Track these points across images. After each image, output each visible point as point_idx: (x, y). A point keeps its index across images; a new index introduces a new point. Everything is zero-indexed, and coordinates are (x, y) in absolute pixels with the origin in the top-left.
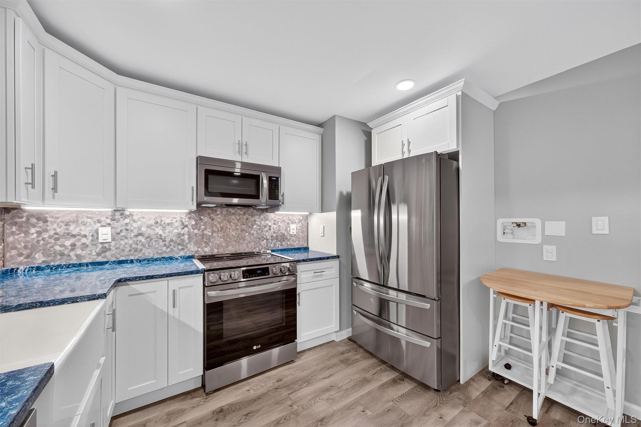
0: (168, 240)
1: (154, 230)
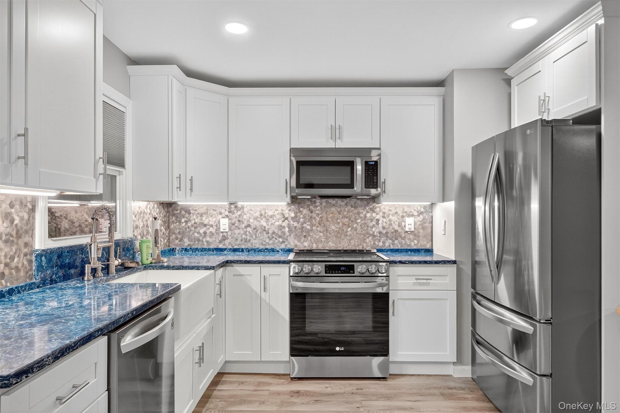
0: (271, 232)
1: (259, 222)
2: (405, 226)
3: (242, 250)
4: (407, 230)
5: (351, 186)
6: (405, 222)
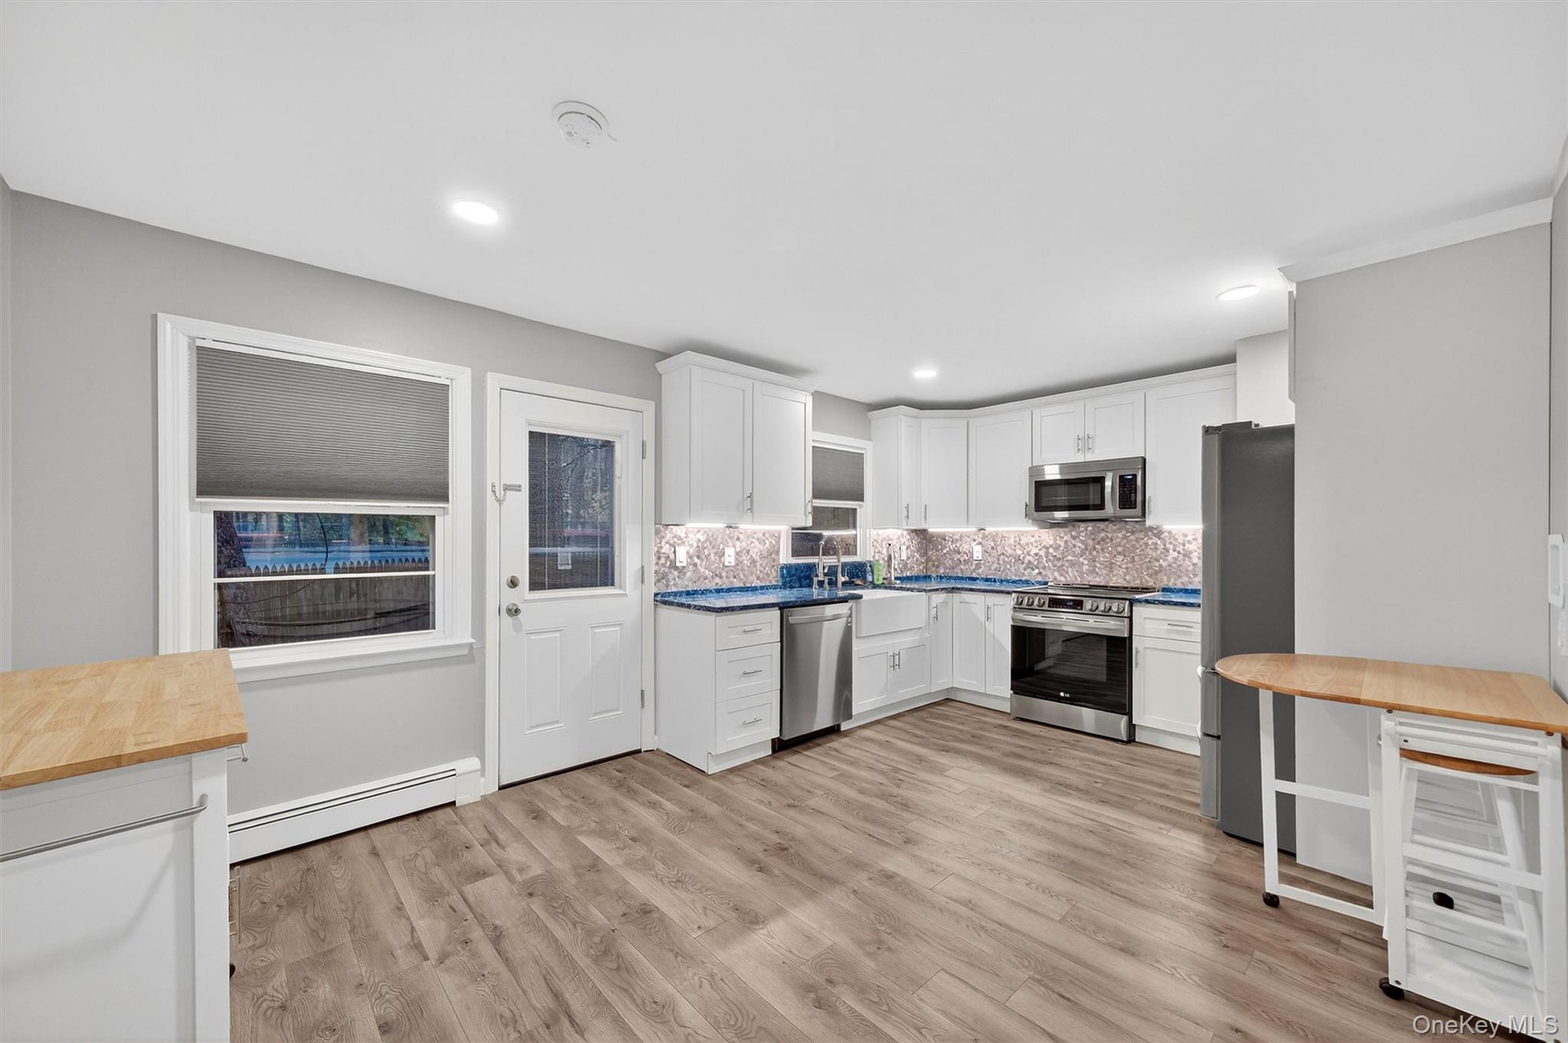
0: (1026, 561)
1: (1015, 550)
3: (995, 581)
5: (1101, 506)
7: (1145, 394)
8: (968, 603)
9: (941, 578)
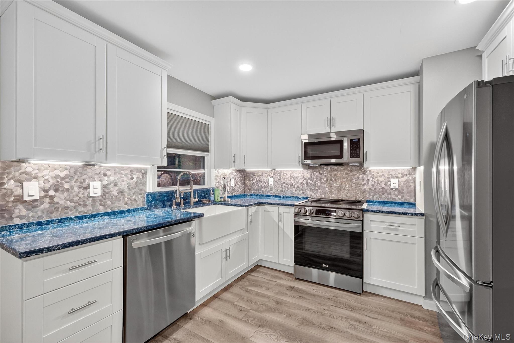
0: (296, 186)
1: (290, 181)
2: (390, 185)
4: (392, 187)
5: (341, 157)
6: (390, 182)
7: (363, 95)
8: (268, 211)
9: (252, 195)
